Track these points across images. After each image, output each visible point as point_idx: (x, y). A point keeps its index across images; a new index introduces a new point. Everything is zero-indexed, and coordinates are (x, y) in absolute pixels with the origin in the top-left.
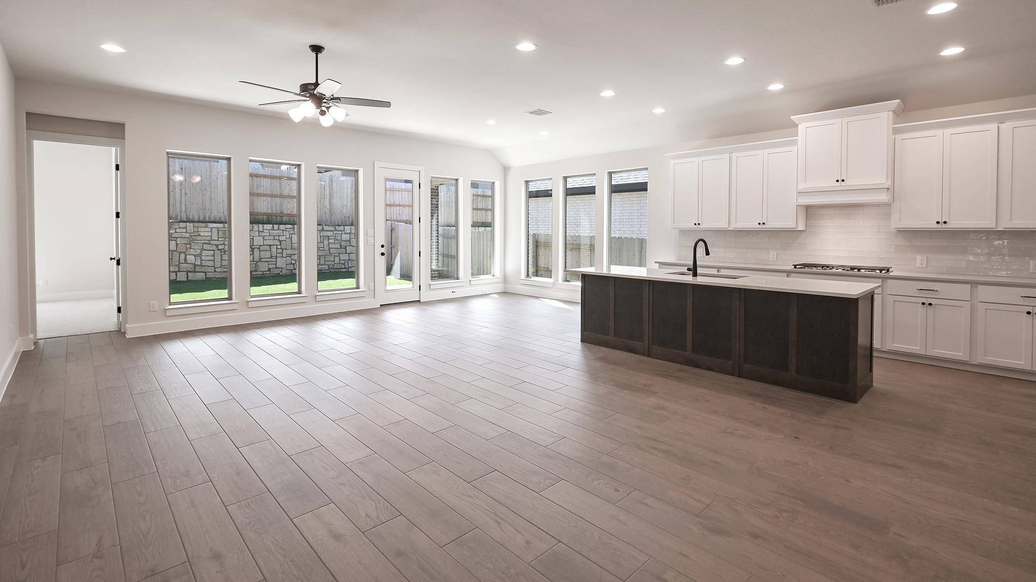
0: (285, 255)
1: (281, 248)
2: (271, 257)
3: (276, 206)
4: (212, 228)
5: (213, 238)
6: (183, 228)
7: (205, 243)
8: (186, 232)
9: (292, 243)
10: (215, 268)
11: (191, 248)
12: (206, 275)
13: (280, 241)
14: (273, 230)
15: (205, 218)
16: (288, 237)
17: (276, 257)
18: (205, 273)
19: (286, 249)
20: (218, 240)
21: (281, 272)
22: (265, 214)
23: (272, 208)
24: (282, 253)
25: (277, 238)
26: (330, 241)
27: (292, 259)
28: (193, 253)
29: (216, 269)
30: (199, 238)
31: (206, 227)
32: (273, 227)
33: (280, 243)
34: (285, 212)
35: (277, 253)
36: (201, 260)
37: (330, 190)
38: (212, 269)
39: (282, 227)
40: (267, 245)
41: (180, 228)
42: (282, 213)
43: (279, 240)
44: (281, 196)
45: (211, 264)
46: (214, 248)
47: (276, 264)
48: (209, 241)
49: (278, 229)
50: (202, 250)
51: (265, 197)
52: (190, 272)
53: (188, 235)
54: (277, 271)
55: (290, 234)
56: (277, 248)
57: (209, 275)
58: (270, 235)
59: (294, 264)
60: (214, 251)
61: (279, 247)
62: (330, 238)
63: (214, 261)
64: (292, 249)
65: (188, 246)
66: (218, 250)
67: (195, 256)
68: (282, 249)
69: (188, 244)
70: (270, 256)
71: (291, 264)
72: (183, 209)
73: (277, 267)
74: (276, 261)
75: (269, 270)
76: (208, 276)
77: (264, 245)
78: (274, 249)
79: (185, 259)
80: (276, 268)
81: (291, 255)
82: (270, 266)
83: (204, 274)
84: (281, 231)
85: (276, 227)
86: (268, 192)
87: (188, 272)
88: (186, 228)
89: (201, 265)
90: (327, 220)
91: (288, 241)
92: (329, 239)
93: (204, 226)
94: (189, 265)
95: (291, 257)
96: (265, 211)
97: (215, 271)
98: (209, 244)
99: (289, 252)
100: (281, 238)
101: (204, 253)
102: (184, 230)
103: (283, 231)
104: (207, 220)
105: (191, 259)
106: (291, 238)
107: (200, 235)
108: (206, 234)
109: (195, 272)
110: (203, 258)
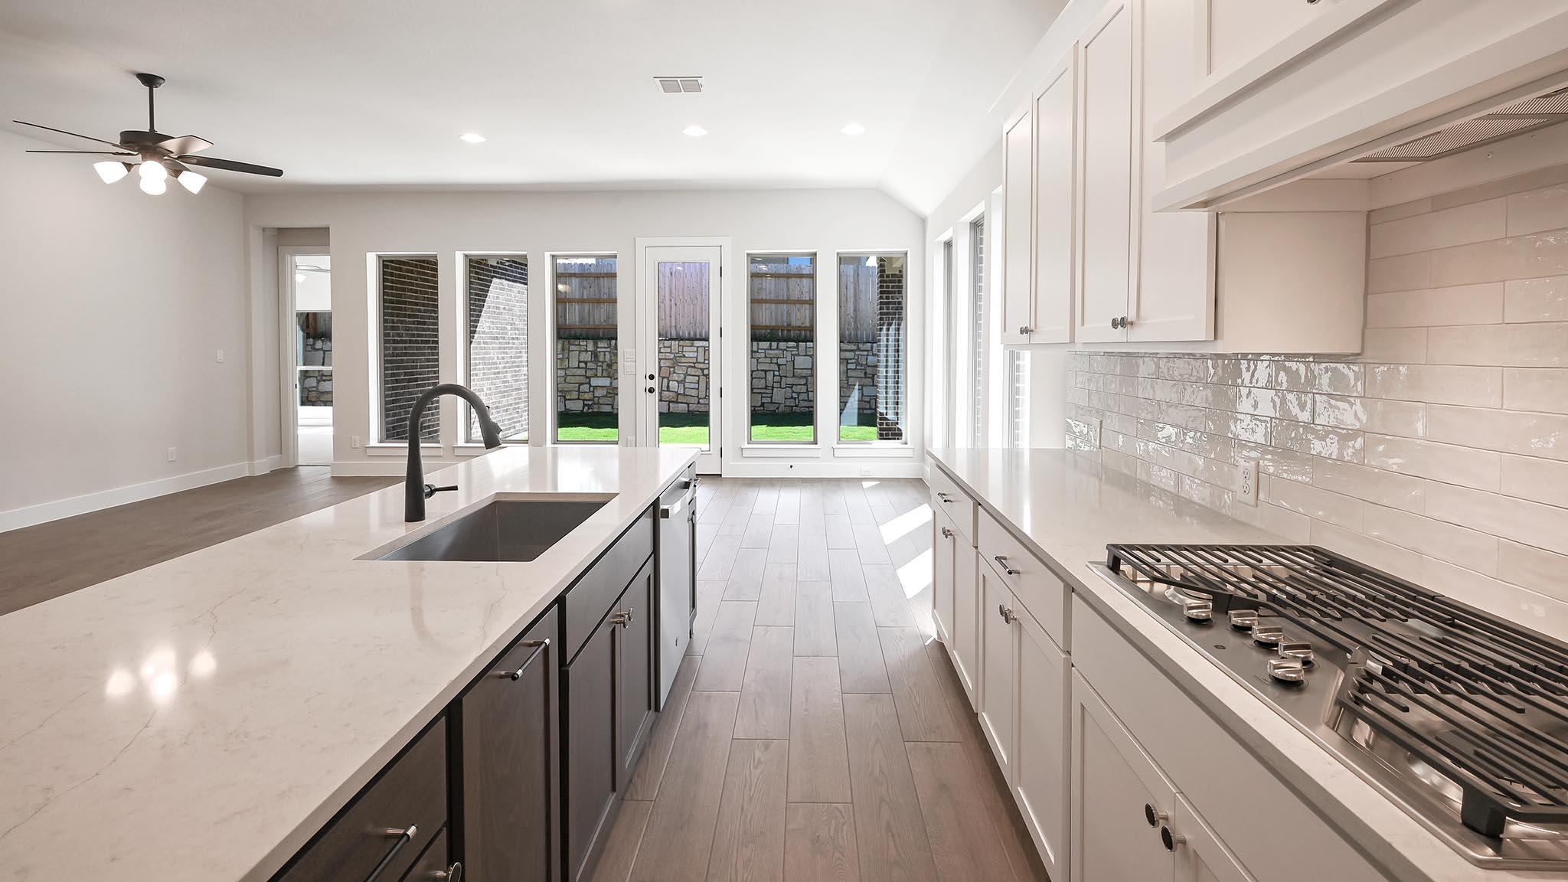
0: (783, 385)
1: (779, 376)
2: (766, 387)
3: (782, 315)
4: (698, 347)
5: (699, 360)
6: (668, 347)
7: (690, 367)
8: (671, 353)
9: (794, 369)
10: (699, 399)
11: (674, 373)
12: (688, 407)
13: (779, 366)
14: (771, 349)
15: (696, 335)
16: (789, 359)
17: (773, 387)
18: (688, 404)
19: (786, 377)
20: (704, 363)
21: (778, 408)
22: (766, 327)
23: (776, 319)
24: (780, 382)
25: (775, 360)
26: (850, 366)
27: (793, 392)
28: (676, 379)
29: (700, 401)
30: (683, 360)
31: (692, 346)
32: (770, 345)
33: (779, 368)
34: (794, 324)
35: (774, 382)
36: (685, 388)
37: (855, 288)
38: (694, 400)
39: (782, 345)
40: (761, 370)
41: (664, 347)
42: (789, 325)
43: (777, 363)
44: (788, 302)
45: (694, 393)
46: (699, 372)
47: (771, 397)
48: (694, 363)
49: (777, 348)
50: (686, 375)
51: (767, 305)
52: (672, 402)
53: (672, 356)
54: (772, 408)
55: (792, 355)
56: (774, 376)
57: (692, 407)
58: (766, 357)
59: (795, 399)
60: (699, 376)
61: (777, 373)
62: (849, 361)
63: (698, 389)
64: (794, 376)
65: (672, 369)
66: (704, 375)
67: (678, 382)
68: (781, 377)
69: (672, 367)
70: (764, 386)
71: (792, 398)
72: (673, 324)
73: (773, 401)
74: (772, 393)
75: (763, 404)
76: (690, 409)
77: (758, 370)
78: (770, 376)
79: (668, 386)
80: (771, 403)
81: (793, 385)
82: (764, 400)
83: (686, 405)
84: (781, 352)
85: (774, 345)
86: (773, 297)
87: (670, 402)
88: (670, 347)
89: (684, 395)
90: (851, 334)
91: (790, 367)
92: (848, 363)
93: (689, 345)
94: (671, 394)
95: (791, 388)
96: (768, 324)
97: (699, 403)
98: (694, 367)
99: (790, 381)
100: (780, 361)
101: (689, 379)
102: (669, 350)
103: (783, 350)
104: (698, 337)
105: (674, 385)
106: (794, 361)
107: (684, 356)
108: (691, 355)
109: (677, 402)
110: (687, 385)
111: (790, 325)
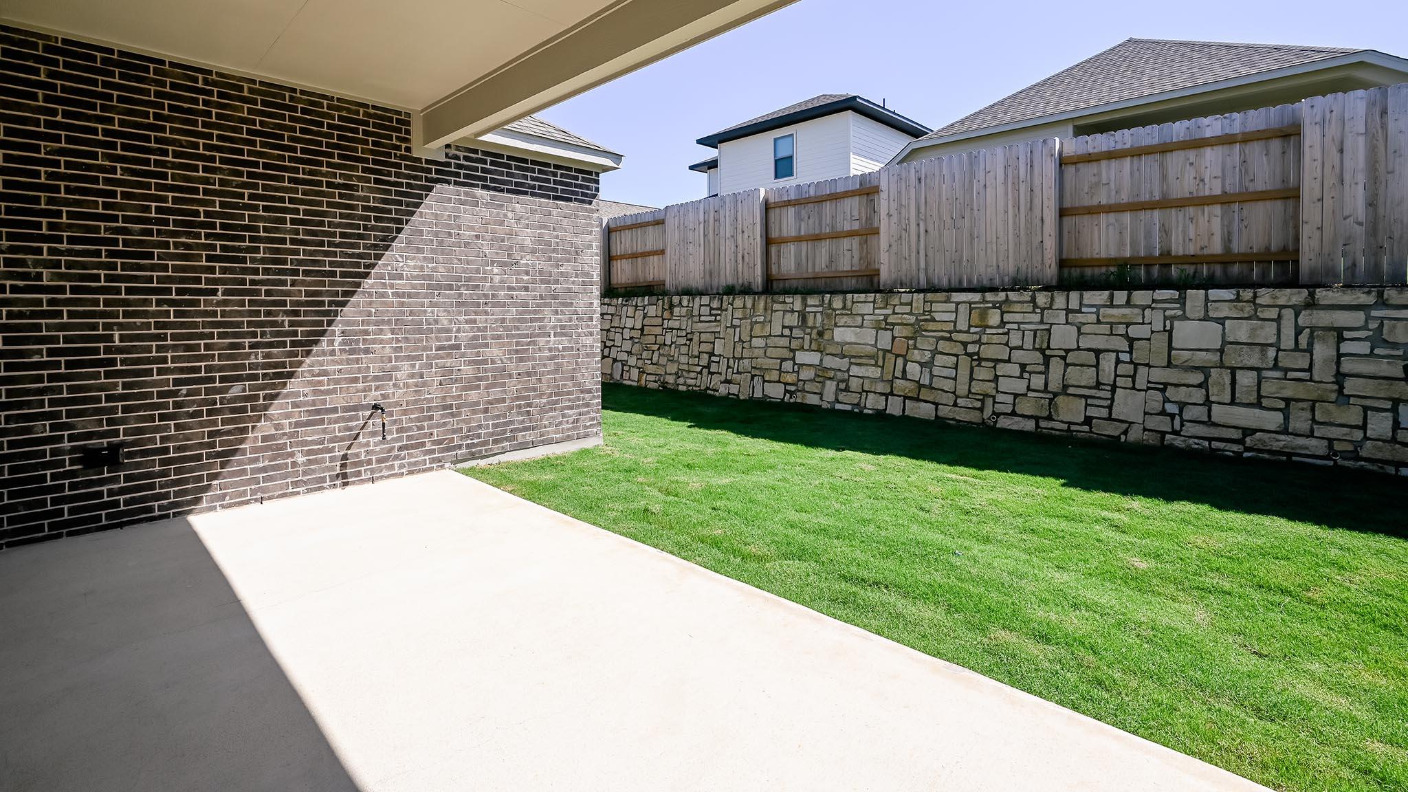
0: (1141, 382)
1: (1131, 362)
2: (1098, 385)
3: (1148, 235)
4: (958, 304)
5: (959, 327)
6: (906, 304)
7: (943, 338)
8: (911, 314)
9: (1170, 348)
10: (957, 397)
11: (915, 348)
12: (936, 409)
13: (1131, 341)
14: (1112, 306)
15: (960, 282)
16: (1158, 326)
17: (1114, 387)
18: (937, 405)
19: (1147, 365)
20: (968, 332)
21: (1126, 432)
22: (1108, 262)
23: (1134, 243)
24: (1133, 377)
25: (1121, 330)
26: (1346, 347)
27: (1166, 400)
28: (918, 358)
29: (959, 401)
30: (932, 326)
31: (948, 301)
32: (1111, 297)
33: (1131, 347)
34: (1177, 249)
35: (1116, 376)
36: (932, 376)
37: (1372, 151)
38: (950, 399)
39: (1141, 297)
40: (1089, 350)
41: (901, 304)
42: (1166, 253)
43: (1126, 336)
44: (1165, 204)
45: (948, 385)
46: (958, 349)
47: (1110, 407)
48: (950, 332)
49: (1129, 303)
50: (935, 352)
51: (1112, 215)
52: (910, 398)
53: (912, 319)
54: (1111, 430)
55: (1166, 318)
56: (1118, 361)
57: (944, 411)
58: (1099, 322)
59: (1172, 416)
60: (957, 356)
61: (1125, 357)
62: (1347, 334)
63: (955, 379)
64: (1169, 364)
65: (911, 342)
66: (966, 354)
67: (922, 365)
68: (1136, 365)
69: (911, 338)
70: (1092, 382)
71: (1163, 412)
72: (923, 265)
73: (1114, 416)
74: (1112, 399)
75: (1088, 421)
76: (940, 414)
77: (1079, 349)
78: (1108, 362)
79: (904, 371)
80: (1110, 418)
81: (1166, 385)
82: (1092, 412)
83: (933, 406)
84: (1136, 311)
85: (1120, 296)
86: (1125, 197)
87: (906, 398)
88: (911, 304)
89: (930, 387)
90: (1354, 265)
91: (1160, 342)
92: (1341, 339)
93: (943, 299)
94: (908, 384)
95: (1163, 391)
96: (1113, 253)
97: (955, 405)
98: (950, 339)
99: (1159, 375)
100: (1134, 331)
101: (940, 360)
102: (907, 309)
103: (1144, 308)
104: (965, 285)
105: (913, 370)
106: (1170, 333)
107: (933, 320)
108: (946, 317)
109: (918, 400)
110: (936, 371)
111: (1169, 253)
